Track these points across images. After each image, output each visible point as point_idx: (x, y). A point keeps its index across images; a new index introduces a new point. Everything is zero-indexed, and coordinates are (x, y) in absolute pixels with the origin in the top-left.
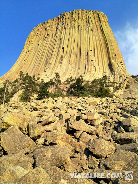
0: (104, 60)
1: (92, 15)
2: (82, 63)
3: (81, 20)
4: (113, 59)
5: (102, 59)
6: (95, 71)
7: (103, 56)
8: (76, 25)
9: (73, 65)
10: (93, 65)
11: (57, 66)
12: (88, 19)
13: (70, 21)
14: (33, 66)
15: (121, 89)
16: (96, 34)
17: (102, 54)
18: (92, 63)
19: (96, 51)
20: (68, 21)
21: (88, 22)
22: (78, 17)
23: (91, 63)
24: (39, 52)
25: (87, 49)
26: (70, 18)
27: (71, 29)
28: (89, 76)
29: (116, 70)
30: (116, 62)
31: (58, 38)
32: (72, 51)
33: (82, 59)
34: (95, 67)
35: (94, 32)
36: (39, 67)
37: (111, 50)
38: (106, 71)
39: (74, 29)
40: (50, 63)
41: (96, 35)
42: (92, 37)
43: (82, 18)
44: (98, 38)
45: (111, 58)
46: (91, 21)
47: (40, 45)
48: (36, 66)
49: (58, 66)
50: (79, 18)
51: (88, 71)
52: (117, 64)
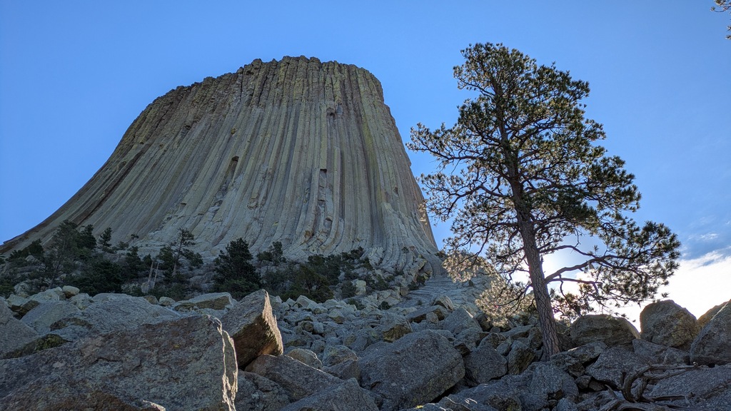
0: (362, 204)
1: (338, 74)
3: (302, 85)
4: (387, 202)
5: (356, 200)
6: (328, 234)
7: (360, 191)
8: (286, 97)
9: (260, 211)
10: (323, 214)
11: (203, 211)
12: (321, 84)
13: (268, 85)
15: (393, 289)
16: (342, 126)
17: (358, 186)
18: (322, 209)
19: (337, 174)
21: (322, 90)
22: (294, 76)
23: (317, 210)
27: (270, 107)
28: (305, 246)
29: (395, 232)
30: (396, 209)
31: (226, 131)
34: (329, 220)
35: (339, 122)
38: (365, 235)
40: (183, 202)
41: (343, 129)
42: (331, 134)
43: (306, 80)
44: (349, 138)
45: (383, 198)
46: (330, 89)
47: (165, 148)
49: (208, 211)
51: (304, 231)
52: (400, 217)
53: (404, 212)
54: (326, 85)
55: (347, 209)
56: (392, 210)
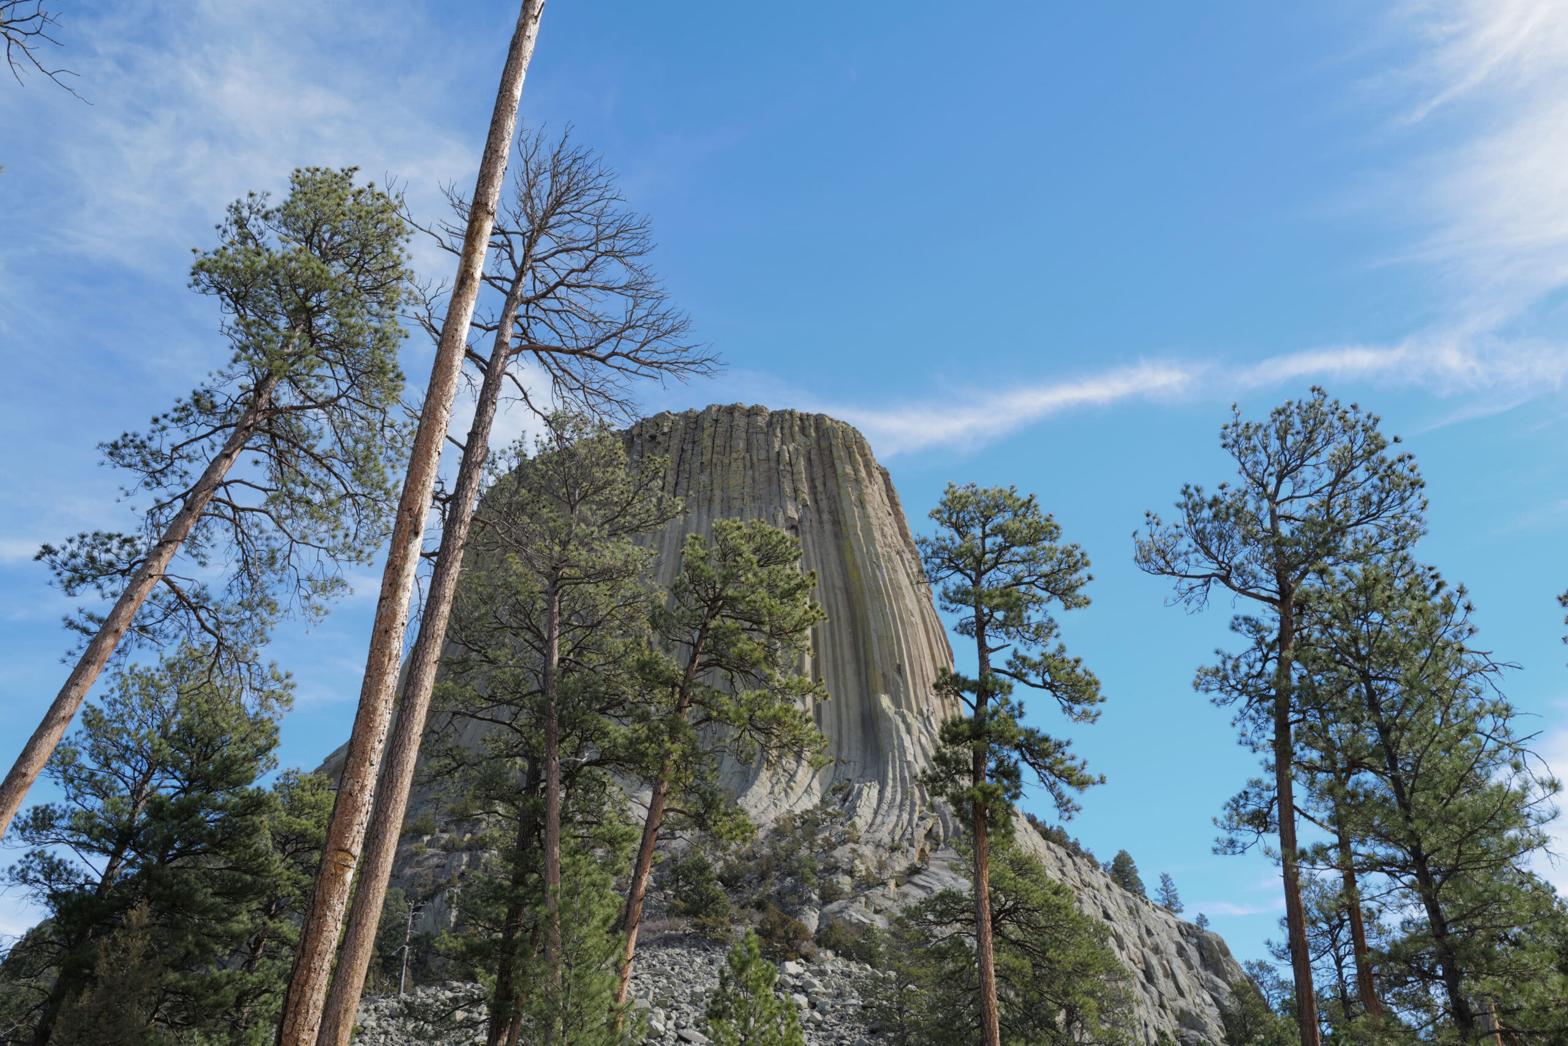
0: (847, 695)
1: (799, 437)
3: (741, 466)
4: (886, 692)
7: (844, 671)
8: (718, 493)
12: (773, 464)
13: (687, 466)
15: (887, 884)
16: (811, 548)
17: (840, 662)
20: (681, 468)
21: (775, 479)
22: (728, 449)
26: (688, 447)
29: (896, 752)
30: (898, 705)
35: (804, 540)
37: (879, 638)
39: (705, 517)
41: (812, 555)
43: (748, 456)
45: (879, 683)
46: (789, 476)
50: (734, 455)
52: (904, 721)
53: (910, 709)
54: (781, 467)
56: (893, 708)
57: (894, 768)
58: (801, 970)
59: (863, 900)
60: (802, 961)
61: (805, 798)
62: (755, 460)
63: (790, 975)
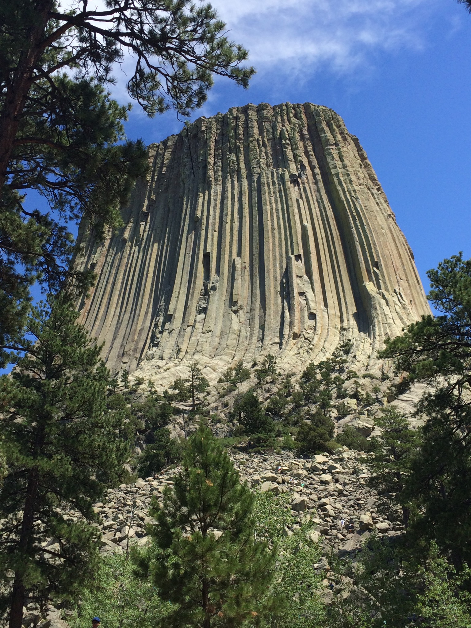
2: (272, 306)
3: (257, 145)
4: (370, 281)
6: (315, 328)
8: (242, 165)
9: (245, 314)
10: (306, 309)
11: (191, 322)
12: (278, 141)
14: (115, 322)
16: (309, 192)
18: (304, 302)
19: (314, 257)
21: (280, 150)
22: (246, 135)
23: (299, 304)
24: (129, 267)
25: (284, 254)
27: (229, 183)
28: (295, 350)
29: (380, 319)
30: (379, 288)
31: (187, 219)
32: (236, 263)
33: (270, 292)
34: (312, 314)
35: (304, 188)
36: (134, 327)
39: (236, 183)
40: (169, 313)
41: (310, 197)
42: (299, 206)
43: (261, 139)
45: (364, 277)
46: (289, 147)
47: (129, 242)
48: (125, 323)
49: (195, 321)
50: (251, 138)
51: (291, 334)
52: (384, 298)
53: (387, 290)
54: (284, 142)
55: (328, 294)
56: (375, 289)
57: (379, 328)
58: (326, 459)
59: (366, 413)
60: (326, 454)
61: (321, 354)
62: (265, 139)
63: (319, 463)
